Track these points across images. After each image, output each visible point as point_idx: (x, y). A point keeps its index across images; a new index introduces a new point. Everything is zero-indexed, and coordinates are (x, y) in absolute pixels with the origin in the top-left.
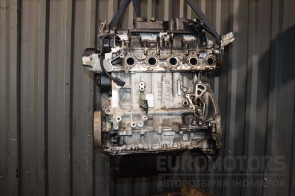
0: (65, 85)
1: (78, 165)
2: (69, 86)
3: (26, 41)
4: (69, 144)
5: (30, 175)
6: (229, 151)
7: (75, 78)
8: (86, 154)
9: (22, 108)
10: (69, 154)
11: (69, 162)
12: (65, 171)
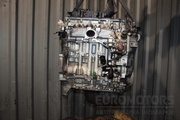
0: (44, 49)
1: (52, 98)
2: (47, 49)
3: (21, 22)
4: (46, 85)
5: (23, 103)
6: (144, 90)
7: (50, 44)
8: (56, 91)
9: (18, 63)
10: (47, 91)
11: (46, 96)
12: (44, 101)
